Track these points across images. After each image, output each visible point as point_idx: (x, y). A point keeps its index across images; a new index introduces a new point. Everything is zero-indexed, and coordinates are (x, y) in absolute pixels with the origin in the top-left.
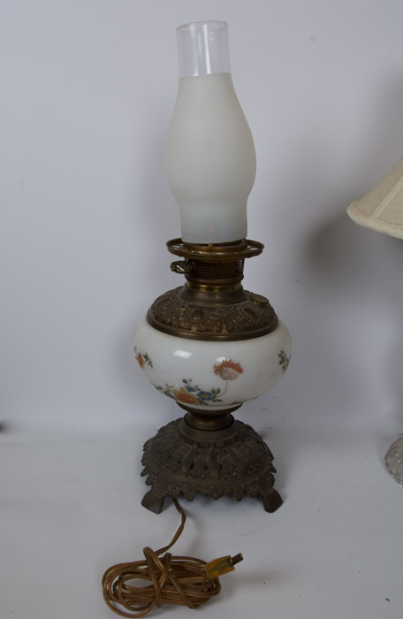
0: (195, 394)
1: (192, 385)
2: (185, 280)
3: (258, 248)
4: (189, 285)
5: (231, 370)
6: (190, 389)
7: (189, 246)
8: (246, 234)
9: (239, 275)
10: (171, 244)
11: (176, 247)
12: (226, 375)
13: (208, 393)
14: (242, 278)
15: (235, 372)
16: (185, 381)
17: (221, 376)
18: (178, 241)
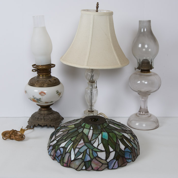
0: (36, 99)
1: (35, 97)
2: (37, 74)
3: (54, 66)
4: (38, 75)
5: (43, 94)
6: (35, 98)
7: (37, 66)
8: (51, 63)
9: (50, 72)
10: (33, 65)
11: (34, 66)
12: (42, 95)
13: (38, 99)
14: (51, 73)
15: (44, 94)
16: (33, 96)
17: (41, 95)
18: (35, 65)
